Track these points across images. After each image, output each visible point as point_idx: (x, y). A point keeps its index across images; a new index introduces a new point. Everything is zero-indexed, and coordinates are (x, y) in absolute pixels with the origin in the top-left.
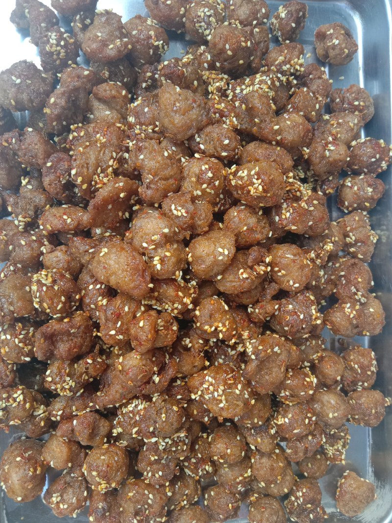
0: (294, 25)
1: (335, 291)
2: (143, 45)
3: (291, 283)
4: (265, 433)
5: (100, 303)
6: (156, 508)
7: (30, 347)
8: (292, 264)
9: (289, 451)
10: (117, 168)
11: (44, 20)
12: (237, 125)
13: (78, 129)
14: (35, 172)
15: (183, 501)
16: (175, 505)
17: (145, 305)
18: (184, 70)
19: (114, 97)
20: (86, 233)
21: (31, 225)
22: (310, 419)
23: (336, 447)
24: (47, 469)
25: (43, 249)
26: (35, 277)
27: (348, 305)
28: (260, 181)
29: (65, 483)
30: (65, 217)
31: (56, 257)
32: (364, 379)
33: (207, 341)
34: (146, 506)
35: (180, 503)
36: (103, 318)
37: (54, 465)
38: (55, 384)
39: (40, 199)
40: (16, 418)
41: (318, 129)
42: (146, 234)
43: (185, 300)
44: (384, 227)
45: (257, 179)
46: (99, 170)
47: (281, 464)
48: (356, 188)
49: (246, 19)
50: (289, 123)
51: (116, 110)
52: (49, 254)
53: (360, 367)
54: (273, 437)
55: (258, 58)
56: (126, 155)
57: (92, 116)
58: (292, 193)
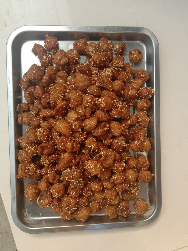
0: (121, 51)
1: (134, 137)
2: (72, 59)
3: (116, 133)
4: (109, 182)
5: (57, 138)
6: (73, 204)
7: (36, 151)
8: (116, 128)
9: (117, 189)
10: (63, 98)
11: (42, 52)
12: (100, 85)
13: (52, 86)
14: (39, 99)
15: (82, 204)
16: (80, 206)
17: (70, 139)
18: (84, 68)
19: (63, 76)
20: (53, 117)
21: (37, 115)
22: (123, 177)
23: (134, 190)
24: (40, 191)
25: (41, 122)
26: (38, 130)
27: (137, 141)
28: (104, 103)
29: (45, 196)
30: (48, 112)
31: (45, 124)
32: (144, 167)
33: (90, 151)
34: (70, 204)
35: (81, 205)
36: (58, 142)
37: (42, 190)
38: (43, 162)
39: (40, 107)
40: (31, 172)
41: (127, 85)
42: (70, 118)
43: (82, 137)
44: (152, 116)
45: (103, 102)
46: (58, 99)
47: (114, 193)
48: (141, 103)
49: (105, 49)
50: (116, 84)
51: (64, 80)
52: (43, 124)
53: (142, 163)
54: (111, 183)
55: (108, 63)
56: (66, 94)
57: (56, 82)
58: (116, 106)
